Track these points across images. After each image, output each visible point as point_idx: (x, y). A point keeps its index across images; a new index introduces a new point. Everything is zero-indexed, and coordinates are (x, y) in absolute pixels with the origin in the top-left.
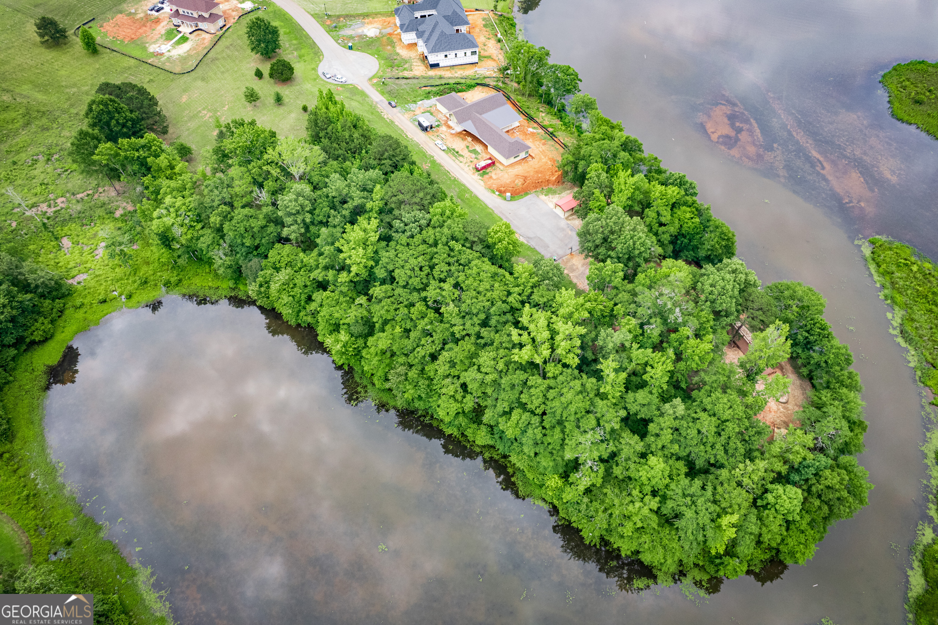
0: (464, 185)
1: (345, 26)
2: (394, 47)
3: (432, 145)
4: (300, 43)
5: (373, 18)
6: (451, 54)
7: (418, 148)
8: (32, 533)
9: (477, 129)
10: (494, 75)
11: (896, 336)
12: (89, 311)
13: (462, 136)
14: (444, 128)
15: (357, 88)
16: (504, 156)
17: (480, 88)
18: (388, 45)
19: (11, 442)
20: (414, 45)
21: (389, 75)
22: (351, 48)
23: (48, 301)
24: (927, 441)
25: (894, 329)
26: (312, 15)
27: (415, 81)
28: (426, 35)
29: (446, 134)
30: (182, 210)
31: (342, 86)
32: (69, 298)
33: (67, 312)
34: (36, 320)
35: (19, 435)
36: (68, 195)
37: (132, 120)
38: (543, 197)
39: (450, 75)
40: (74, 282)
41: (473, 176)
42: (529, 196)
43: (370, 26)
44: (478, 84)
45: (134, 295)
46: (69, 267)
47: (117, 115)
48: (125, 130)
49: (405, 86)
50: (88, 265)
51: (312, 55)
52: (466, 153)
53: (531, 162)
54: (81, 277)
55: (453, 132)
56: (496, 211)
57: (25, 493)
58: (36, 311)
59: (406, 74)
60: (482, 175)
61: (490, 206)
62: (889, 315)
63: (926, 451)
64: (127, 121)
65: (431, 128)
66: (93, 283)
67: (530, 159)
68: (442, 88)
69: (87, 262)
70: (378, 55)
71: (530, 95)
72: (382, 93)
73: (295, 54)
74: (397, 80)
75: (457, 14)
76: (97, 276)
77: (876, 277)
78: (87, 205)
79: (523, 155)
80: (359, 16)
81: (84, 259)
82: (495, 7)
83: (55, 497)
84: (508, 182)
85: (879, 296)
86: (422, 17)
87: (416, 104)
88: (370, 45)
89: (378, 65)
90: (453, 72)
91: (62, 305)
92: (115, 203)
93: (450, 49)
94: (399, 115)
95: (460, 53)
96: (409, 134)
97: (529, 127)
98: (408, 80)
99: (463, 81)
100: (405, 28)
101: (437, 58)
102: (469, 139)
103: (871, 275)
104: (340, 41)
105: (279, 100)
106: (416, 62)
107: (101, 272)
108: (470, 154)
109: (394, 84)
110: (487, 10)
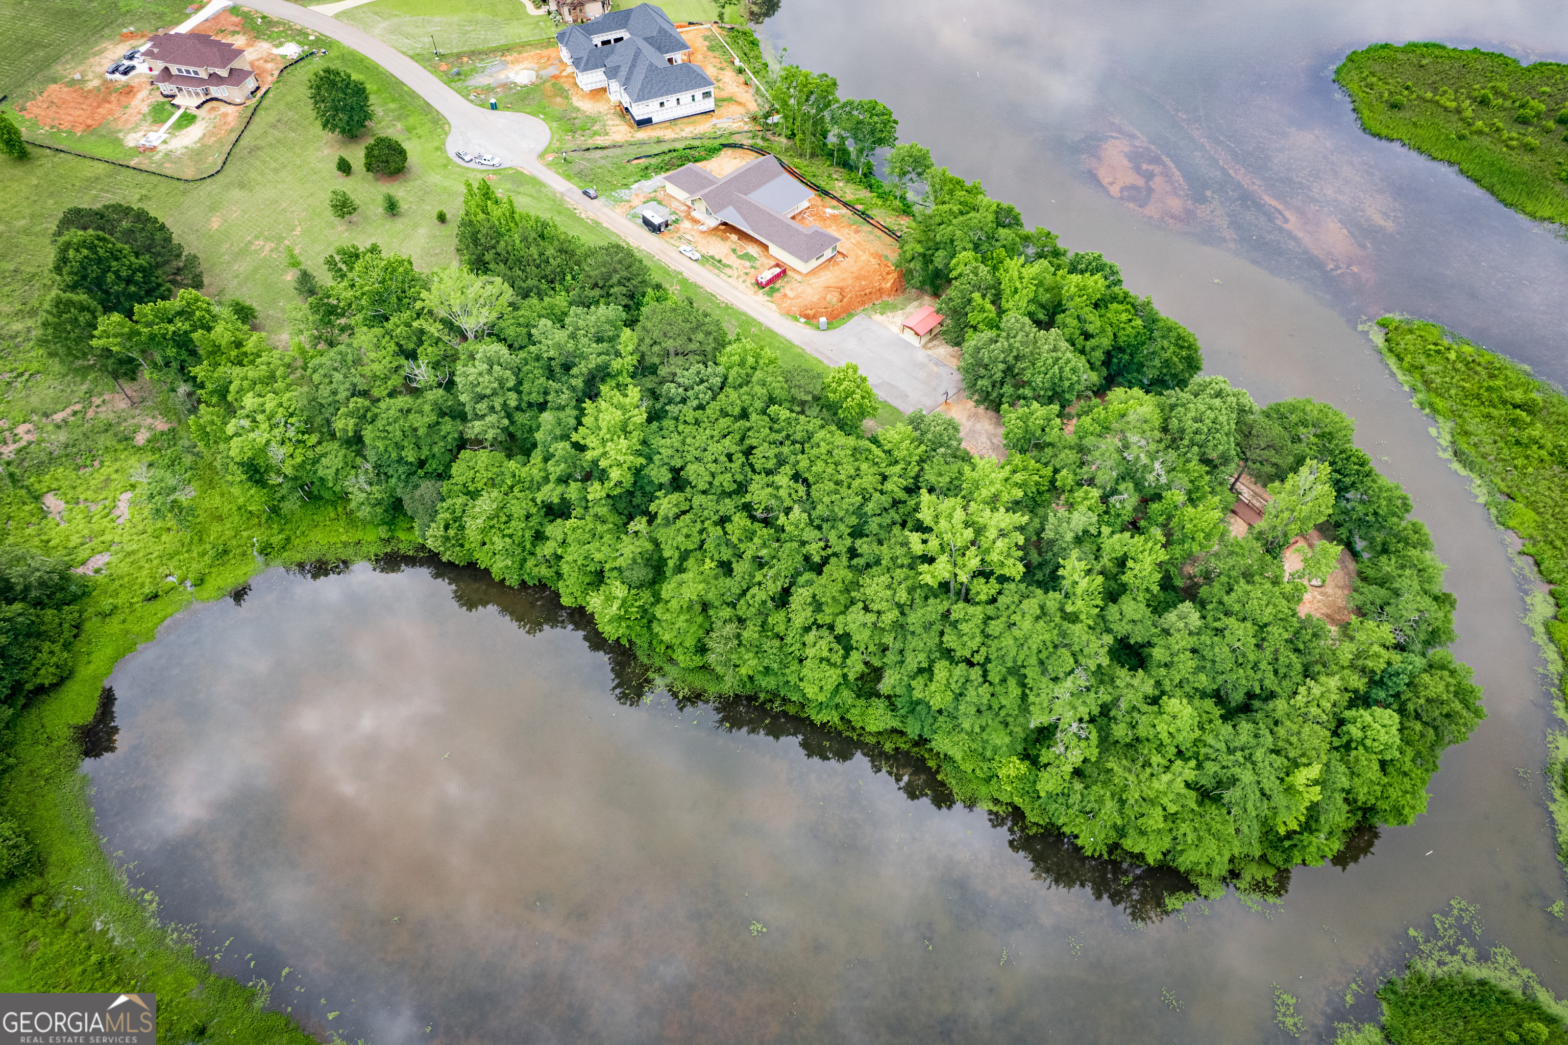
0: (745, 314)
1: (474, 70)
2: (567, 98)
3: (674, 254)
4: (401, 108)
5: (520, 53)
6: (670, 101)
7: (652, 261)
9: (745, 219)
10: (746, 128)
11: (1450, 461)
12: (130, 618)
13: (720, 233)
15: (522, 173)
16: (801, 258)
17: (729, 151)
18: (556, 95)
19: (41, 875)
20: (600, 92)
21: (571, 146)
22: (494, 107)
24: (1529, 610)
25: (1445, 450)
26: (412, 57)
27: (618, 151)
28: (624, 72)
29: (693, 233)
30: (279, 415)
31: (495, 172)
34: (38, 649)
35: (53, 859)
38: (878, 317)
39: (674, 136)
40: (87, 570)
41: (755, 297)
42: (856, 318)
43: (517, 67)
44: (725, 146)
45: (207, 578)
46: (71, 545)
47: (114, 263)
48: (133, 289)
49: (603, 161)
50: (108, 537)
51: (429, 125)
52: (732, 260)
53: (845, 263)
56: (808, 349)
59: (600, 141)
60: (770, 294)
61: (796, 343)
62: (1433, 431)
63: (1531, 625)
64: (134, 273)
65: (667, 226)
66: (124, 568)
67: (840, 258)
68: (667, 158)
69: (103, 533)
70: (545, 114)
71: (813, 155)
72: (568, 177)
73: (399, 126)
74: (587, 154)
75: (666, 32)
76: (129, 554)
77: (1400, 377)
78: (78, 431)
79: (828, 253)
80: (494, 51)
81: (96, 527)
82: (721, 16)
83: (152, 955)
84: (814, 299)
85: (1411, 404)
86: (605, 43)
88: (525, 98)
89: (548, 131)
90: (677, 129)
91: (76, 615)
92: (131, 421)
93: (668, 92)
94: (606, 210)
95: (685, 97)
96: (633, 242)
97: (825, 206)
98: (605, 151)
99: (697, 143)
101: (647, 110)
102: (734, 237)
103: (1393, 375)
104: (472, 97)
105: (392, 207)
106: (612, 119)
108: (740, 261)
109: (584, 159)
110: (707, 22)
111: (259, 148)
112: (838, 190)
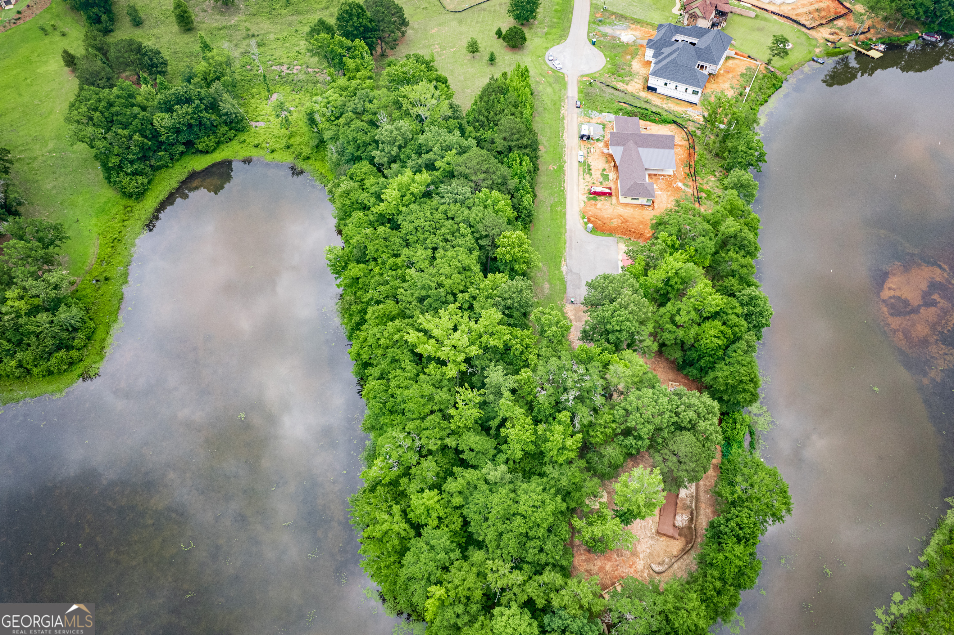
1: (610, 24)
2: (633, 58)
4: (558, 23)
6: (672, 85)
7: (562, 149)
9: (622, 157)
12: (244, 148)
13: (610, 158)
14: (601, 145)
15: (564, 78)
16: (622, 192)
27: (621, 94)
28: (660, 58)
29: (598, 151)
34: (209, 136)
36: (304, 66)
38: (622, 245)
39: (659, 104)
40: (253, 124)
42: (611, 238)
43: (631, 32)
49: (607, 95)
52: (596, 174)
55: (606, 151)
57: (116, 236)
59: (620, 86)
61: (567, 227)
65: (588, 138)
66: (261, 131)
67: (651, 208)
68: (636, 110)
72: (580, 91)
79: (643, 201)
80: (631, 20)
82: (770, 61)
84: (606, 216)
88: (614, 48)
89: (601, 67)
90: (665, 101)
91: (233, 135)
94: (575, 116)
95: (682, 87)
96: (566, 136)
97: (680, 181)
98: (616, 91)
99: (664, 113)
100: (651, 44)
101: (656, 82)
105: (492, 59)
106: (639, 79)
109: (601, 90)
110: (760, 61)
111: (484, 10)
112: (706, 180)
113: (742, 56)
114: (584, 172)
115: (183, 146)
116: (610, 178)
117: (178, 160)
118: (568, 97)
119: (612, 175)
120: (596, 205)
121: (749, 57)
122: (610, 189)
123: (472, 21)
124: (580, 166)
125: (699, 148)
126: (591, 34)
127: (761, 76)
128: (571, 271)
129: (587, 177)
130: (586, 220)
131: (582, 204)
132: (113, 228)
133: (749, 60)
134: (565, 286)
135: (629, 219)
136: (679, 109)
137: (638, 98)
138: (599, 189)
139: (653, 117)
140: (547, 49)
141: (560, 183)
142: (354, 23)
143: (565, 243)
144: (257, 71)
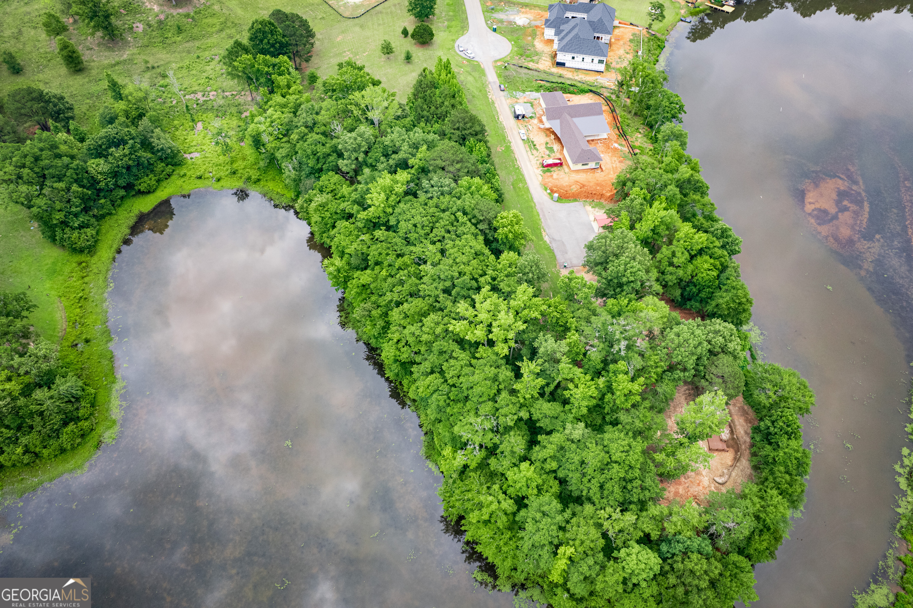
0: (523, 175)
1: (501, 10)
2: (534, 39)
3: (515, 133)
4: (454, 16)
5: (531, 9)
6: (579, 57)
7: (503, 131)
8: (71, 324)
9: (561, 129)
10: (612, 88)
11: (900, 475)
12: (187, 182)
13: (548, 132)
14: (535, 121)
15: (480, 66)
16: (572, 160)
17: (591, 95)
18: (530, 36)
19: (92, 256)
20: (551, 41)
21: (515, 62)
22: (495, 30)
23: (163, 164)
25: (902, 466)
27: (535, 73)
29: (535, 127)
30: (276, 122)
31: (468, 61)
32: (179, 167)
33: (173, 177)
34: (147, 175)
35: (98, 253)
36: (219, 91)
37: (281, 43)
38: (589, 208)
39: (571, 77)
40: (188, 157)
41: (536, 170)
42: (577, 203)
43: (523, 16)
44: (591, 91)
45: (222, 181)
46: (192, 144)
47: (270, 36)
48: (272, 49)
49: (524, 75)
50: (204, 147)
51: (459, 28)
52: (542, 148)
53: (598, 174)
54: (195, 155)
55: (542, 126)
56: (538, 207)
57: (81, 295)
58: (150, 168)
59: (531, 65)
60: (544, 172)
61: (535, 201)
62: (905, 451)
64: (276, 43)
65: (523, 117)
66: (200, 162)
67: (599, 171)
68: (555, 85)
69: (204, 145)
70: (515, 42)
72: (499, 76)
73: (446, 23)
74: (519, 68)
76: (205, 157)
78: (228, 102)
79: (592, 165)
81: (204, 141)
82: (650, 25)
84: (564, 184)
86: (573, 17)
87: (524, 93)
88: (514, 31)
89: (509, 51)
90: (575, 74)
91: (171, 171)
92: (247, 107)
93: (579, 52)
94: (503, 99)
95: (588, 58)
96: (501, 118)
97: (616, 142)
98: (530, 71)
100: (549, 23)
101: (564, 58)
102: (553, 137)
105: (408, 58)
106: (546, 57)
107: (209, 156)
108: (545, 150)
109: (515, 71)
110: (641, 27)
111: (381, 12)
112: (634, 137)
113: (625, 24)
114: (531, 148)
115: (123, 190)
116: (555, 150)
117: (119, 206)
118: (490, 83)
119: (556, 147)
120: (552, 176)
121: (631, 24)
122: (560, 159)
123: (373, 24)
124: (525, 144)
125: (618, 110)
126: (489, 22)
127: (646, 40)
128: (553, 239)
129: (535, 152)
130: (549, 191)
131: (540, 178)
132: (73, 287)
133: (631, 27)
134: (553, 253)
135: (585, 183)
136: (590, 78)
137: (552, 74)
138: (551, 161)
139: (572, 89)
140: (454, 41)
141: (513, 161)
142: (269, 40)
143: (539, 216)
144: (171, 102)
